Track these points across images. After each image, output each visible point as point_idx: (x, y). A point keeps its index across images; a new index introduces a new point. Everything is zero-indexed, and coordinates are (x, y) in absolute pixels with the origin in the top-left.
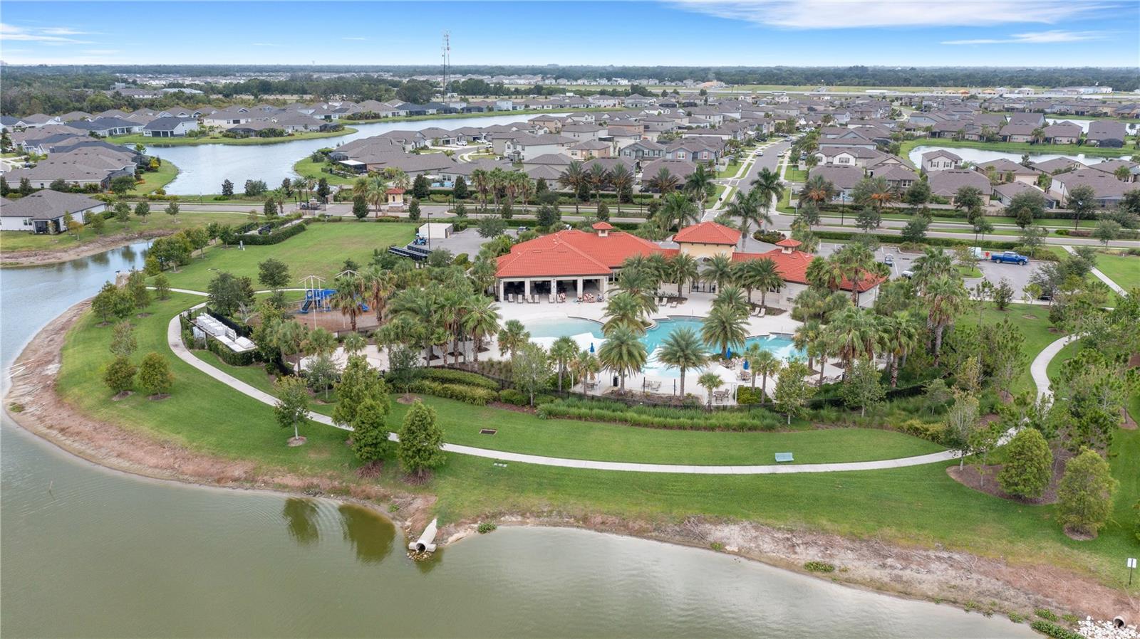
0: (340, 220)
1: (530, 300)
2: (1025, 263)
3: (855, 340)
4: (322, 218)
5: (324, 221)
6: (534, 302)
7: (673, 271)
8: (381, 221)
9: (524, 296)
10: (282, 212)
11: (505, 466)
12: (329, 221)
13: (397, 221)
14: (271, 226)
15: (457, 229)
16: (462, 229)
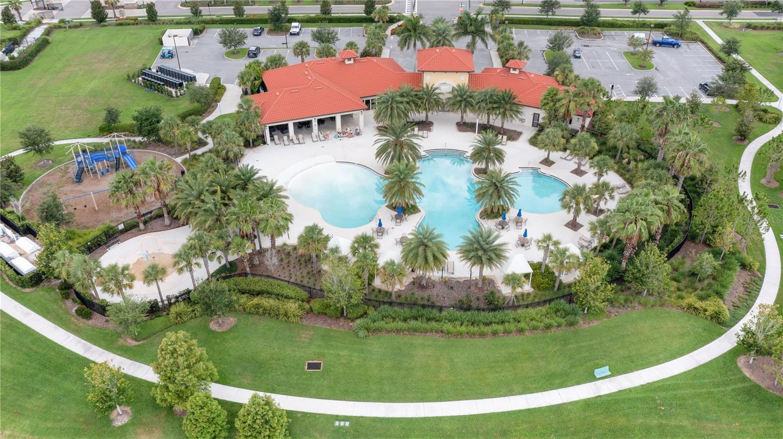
0: (81, 25)
1: (296, 141)
2: (679, 46)
3: (643, 231)
4: (62, 25)
5: (65, 27)
6: (299, 143)
7: (422, 103)
8: (121, 24)
9: (288, 137)
10: (21, 20)
11: (347, 424)
12: (70, 27)
13: (137, 24)
14: (15, 42)
15: (196, 33)
16: (201, 31)
